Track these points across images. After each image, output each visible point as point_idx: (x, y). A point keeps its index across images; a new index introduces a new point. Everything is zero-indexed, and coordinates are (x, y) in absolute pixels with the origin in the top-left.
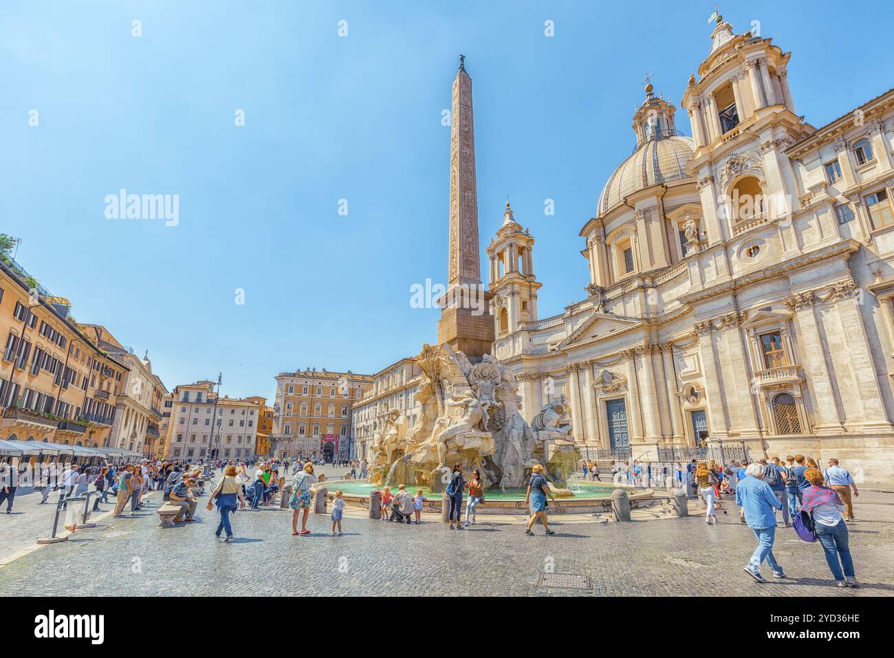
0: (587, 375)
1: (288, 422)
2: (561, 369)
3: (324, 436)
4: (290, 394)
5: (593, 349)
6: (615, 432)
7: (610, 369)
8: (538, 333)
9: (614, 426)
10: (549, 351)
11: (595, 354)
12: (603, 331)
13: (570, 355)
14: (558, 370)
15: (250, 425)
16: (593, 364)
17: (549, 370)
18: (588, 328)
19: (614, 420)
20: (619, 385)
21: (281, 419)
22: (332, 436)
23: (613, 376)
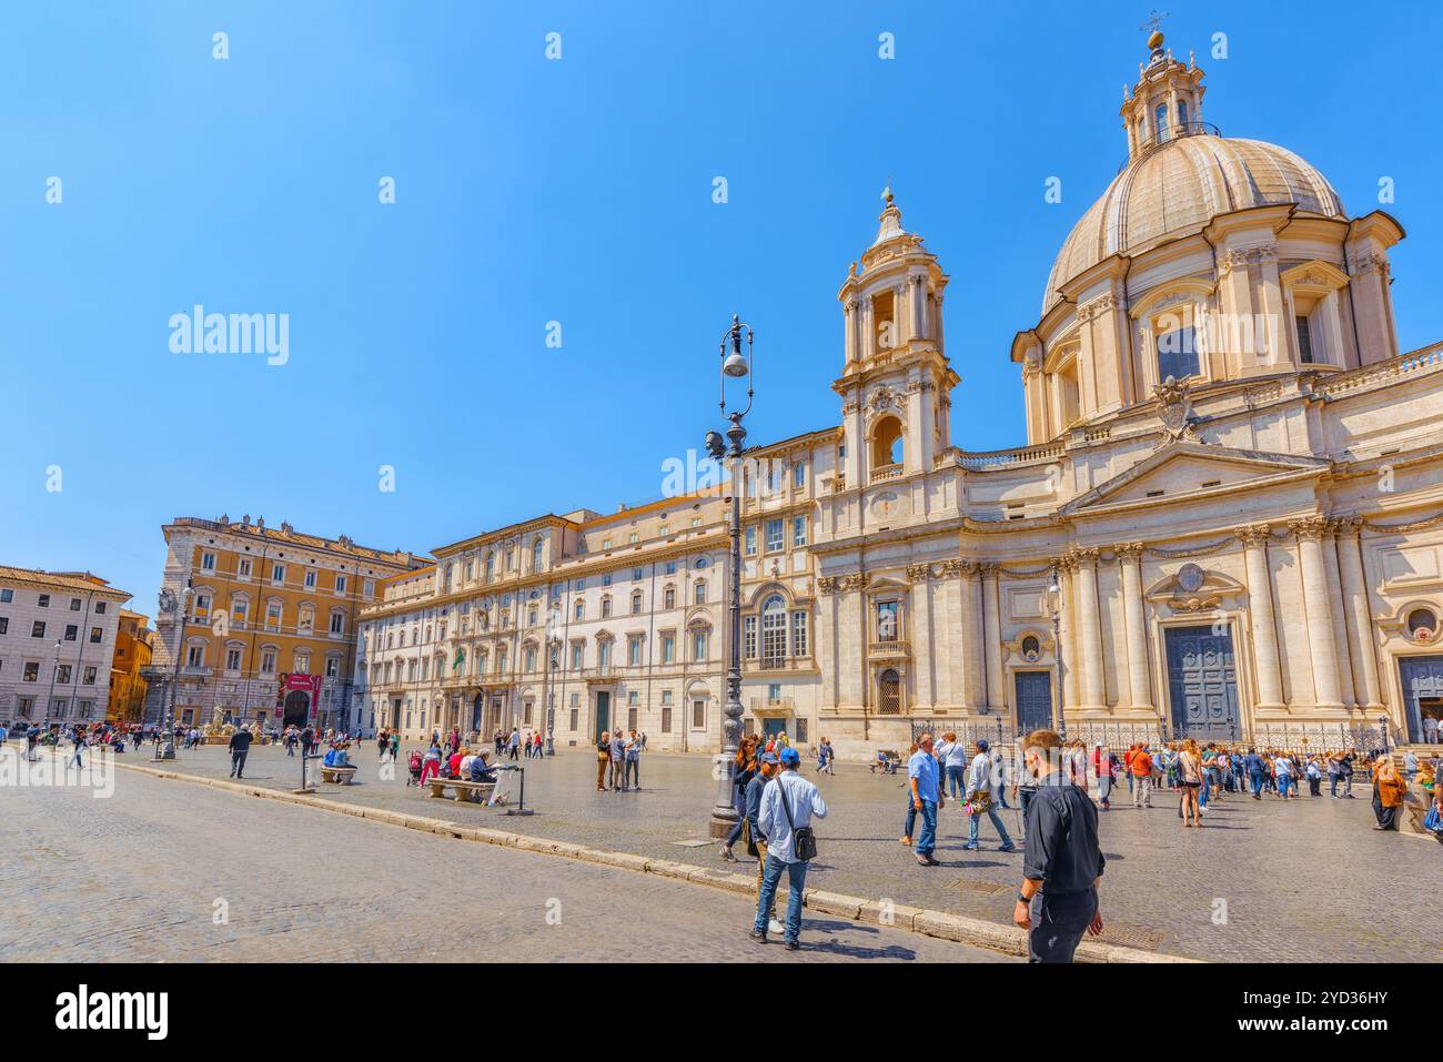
0: (1128, 572)
1: (198, 639)
2: (1039, 558)
3: (286, 678)
4: (207, 573)
5: (1153, 519)
6: (1187, 692)
7: (1205, 564)
8: (980, 478)
9: (1186, 680)
10: (1008, 519)
11: (1159, 528)
12: (1183, 484)
13: (1082, 528)
14: (1032, 559)
15: (96, 639)
16: (1142, 554)
17: (1007, 557)
18: (1143, 473)
19: (1185, 669)
20: (1220, 598)
21: (179, 629)
22: (305, 677)
23: (1205, 577)
